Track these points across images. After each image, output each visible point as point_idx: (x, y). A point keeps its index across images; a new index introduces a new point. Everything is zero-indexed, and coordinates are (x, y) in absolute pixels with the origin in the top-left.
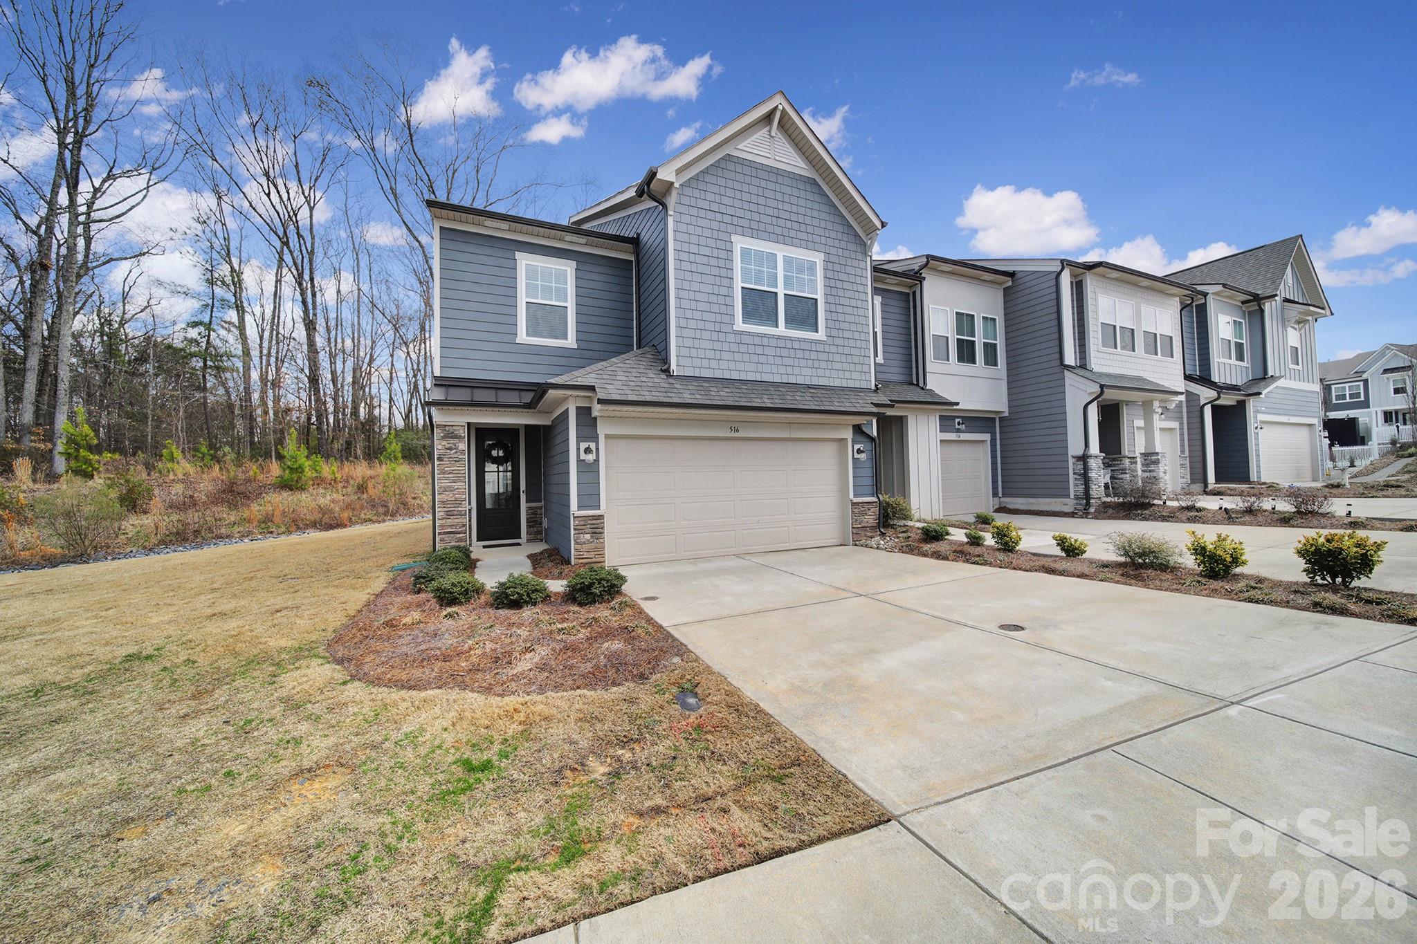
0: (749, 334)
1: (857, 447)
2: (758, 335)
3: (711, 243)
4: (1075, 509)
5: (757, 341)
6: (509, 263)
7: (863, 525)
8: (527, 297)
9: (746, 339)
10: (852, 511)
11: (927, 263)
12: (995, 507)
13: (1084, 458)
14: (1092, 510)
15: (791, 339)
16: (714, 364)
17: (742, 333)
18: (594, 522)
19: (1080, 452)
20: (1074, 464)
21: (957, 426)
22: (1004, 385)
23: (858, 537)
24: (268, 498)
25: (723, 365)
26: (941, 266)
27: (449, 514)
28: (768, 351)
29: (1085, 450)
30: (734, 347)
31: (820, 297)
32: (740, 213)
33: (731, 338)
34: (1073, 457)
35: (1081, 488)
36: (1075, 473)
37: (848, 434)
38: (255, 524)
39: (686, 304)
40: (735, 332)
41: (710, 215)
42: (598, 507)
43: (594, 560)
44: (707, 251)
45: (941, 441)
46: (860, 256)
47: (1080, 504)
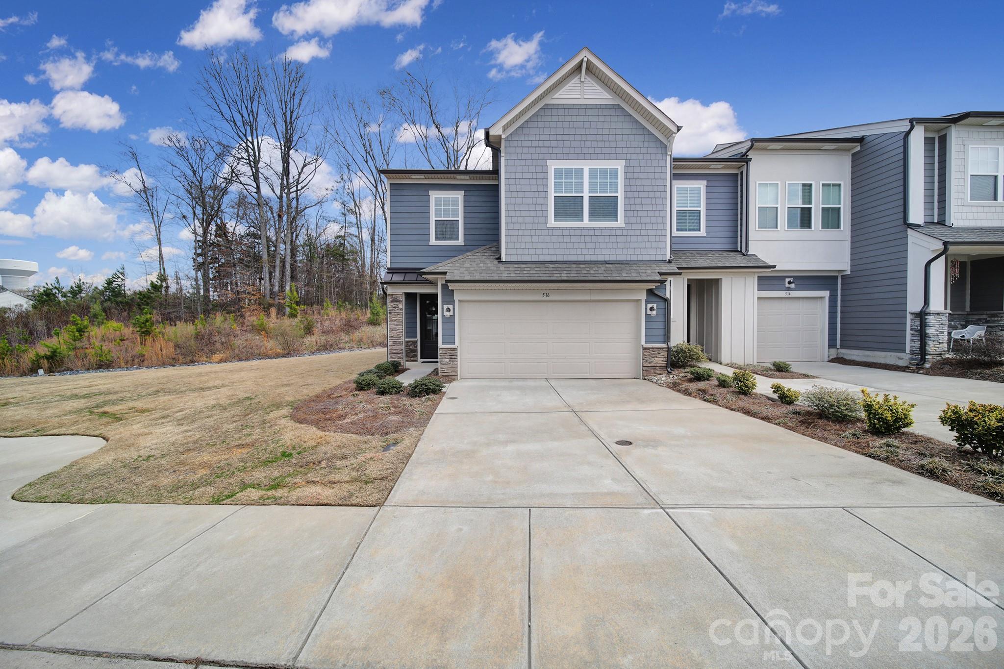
0: (559, 228)
1: (649, 306)
2: (566, 228)
3: (532, 169)
4: (910, 363)
5: (566, 233)
6: (424, 198)
7: (653, 364)
8: (435, 217)
9: (556, 233)
10: (643, 354)
11: (752, 146)
12: (831, 357)
13: (922, 316)
14: (927, 365)
15: (594, 229)
16: (532, 252)
17: (553, 228)
18: (451, 352)
19: (918, 309)
20: (912, 320)
21: (787, 285)
22: (847, 245)
23: (647, 373)
24: (363, 329)
25: (539, 252)
26: (769, 146)
27: (395, 343)
28: (573, 239)
29: (923, 307)
30: (547, 239)
31: (620, 195)
32: (554, 144)
33: (545, 233)
34: (912, 314)
35: (917, 344)
36: (912, 330)
37: (643, 296)
38: (355, 342)
39: (512, 214)
40: (548, 229)
41: (532, 150)
42: (454, 343)
43: (451, 374)
44: (529, 176)
45: (758, 298)
46: (659, 157)
47: (915, 359)
